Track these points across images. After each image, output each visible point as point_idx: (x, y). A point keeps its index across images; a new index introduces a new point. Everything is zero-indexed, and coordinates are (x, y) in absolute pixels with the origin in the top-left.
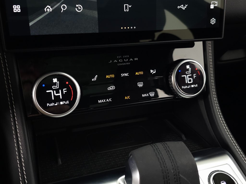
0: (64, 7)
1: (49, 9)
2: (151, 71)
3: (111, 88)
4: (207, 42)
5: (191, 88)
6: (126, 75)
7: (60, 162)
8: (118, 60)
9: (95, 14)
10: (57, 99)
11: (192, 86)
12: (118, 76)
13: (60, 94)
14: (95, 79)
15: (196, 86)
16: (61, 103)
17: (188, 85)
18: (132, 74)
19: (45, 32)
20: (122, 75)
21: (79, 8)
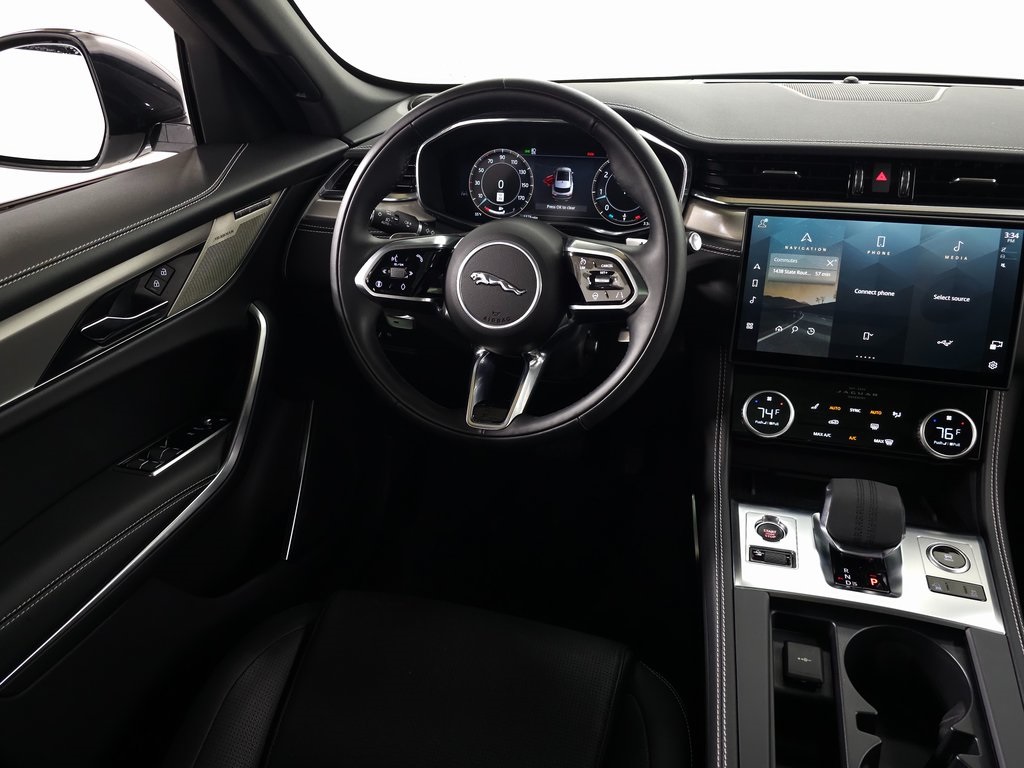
0: (795, 329)
1: (780, 329)
2: (894, 413)
3: (835, 422)
4: (996, 392)
5: (948, 446)
6: (857, 411)
7: (754, 492)
8: (849, 391)
9: (828, 338)
10: (767, 418)
11: (951, 444)
12: (845, 410)
13: (771, 414)
14: (815, 407)
15: (959, 445)
16: (771, 423)
17: (944, 440)
18: (865, 411)
19: (771, 349)
20: (852, 410)
21: (811, 331)
